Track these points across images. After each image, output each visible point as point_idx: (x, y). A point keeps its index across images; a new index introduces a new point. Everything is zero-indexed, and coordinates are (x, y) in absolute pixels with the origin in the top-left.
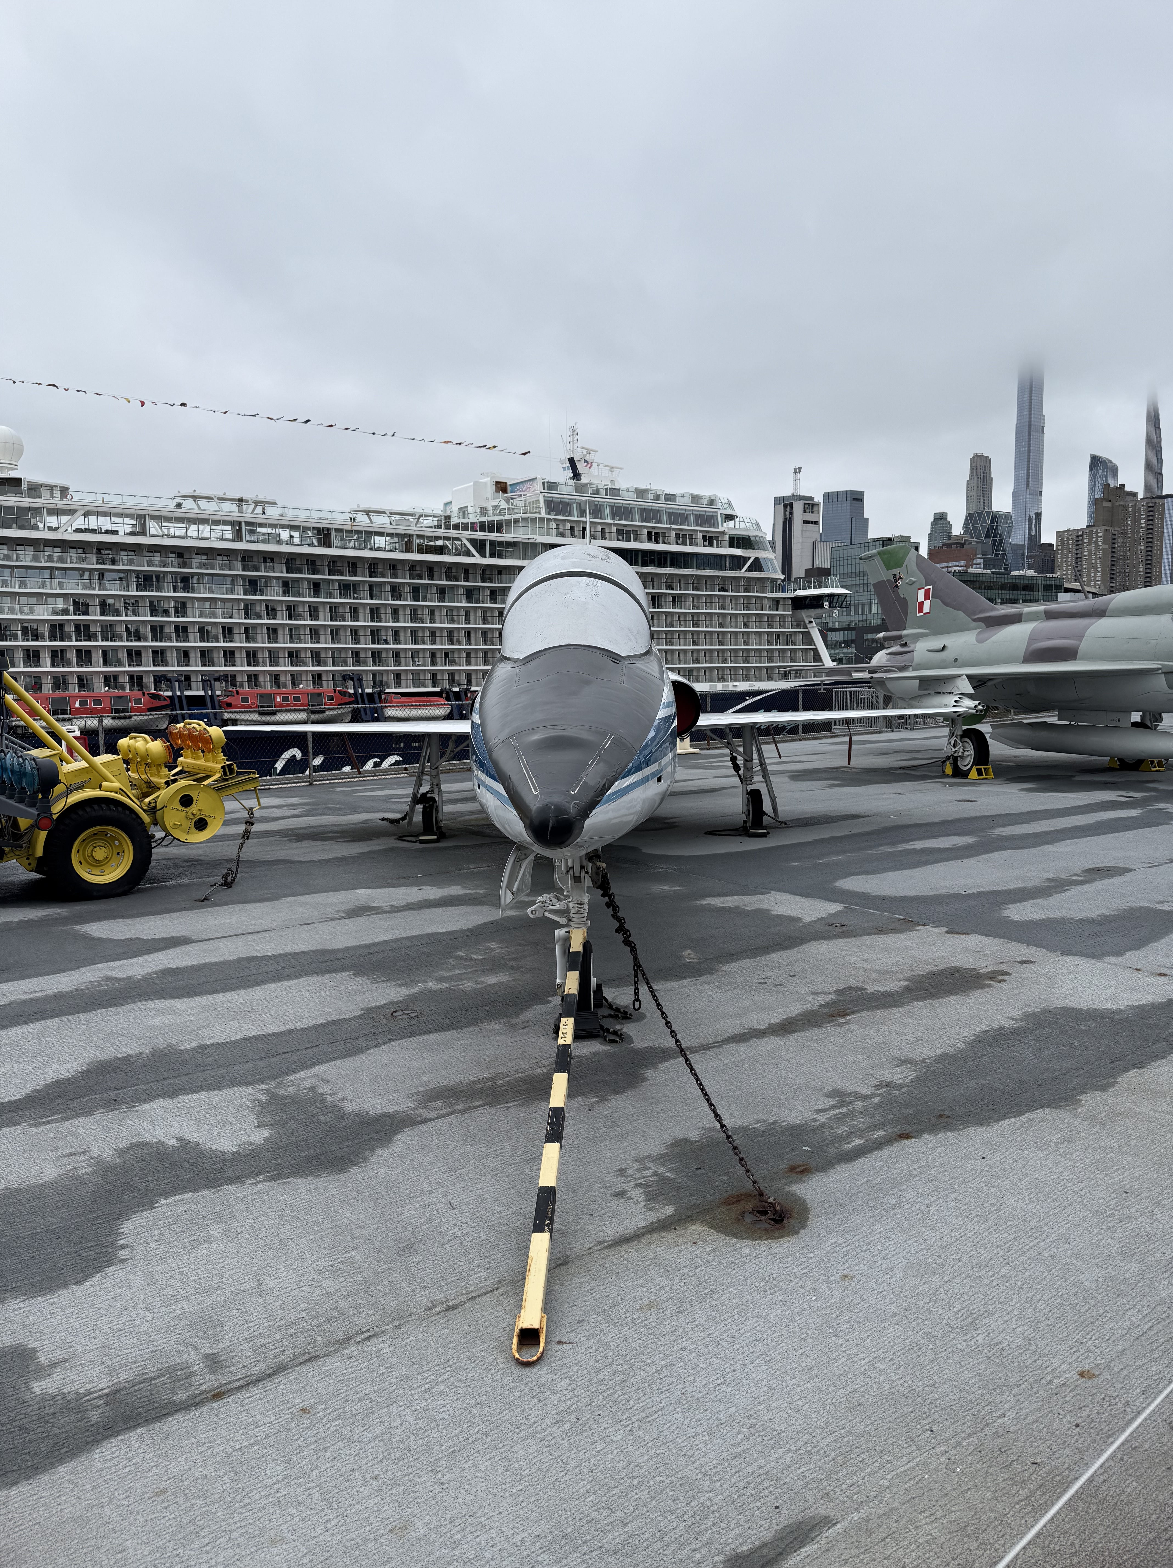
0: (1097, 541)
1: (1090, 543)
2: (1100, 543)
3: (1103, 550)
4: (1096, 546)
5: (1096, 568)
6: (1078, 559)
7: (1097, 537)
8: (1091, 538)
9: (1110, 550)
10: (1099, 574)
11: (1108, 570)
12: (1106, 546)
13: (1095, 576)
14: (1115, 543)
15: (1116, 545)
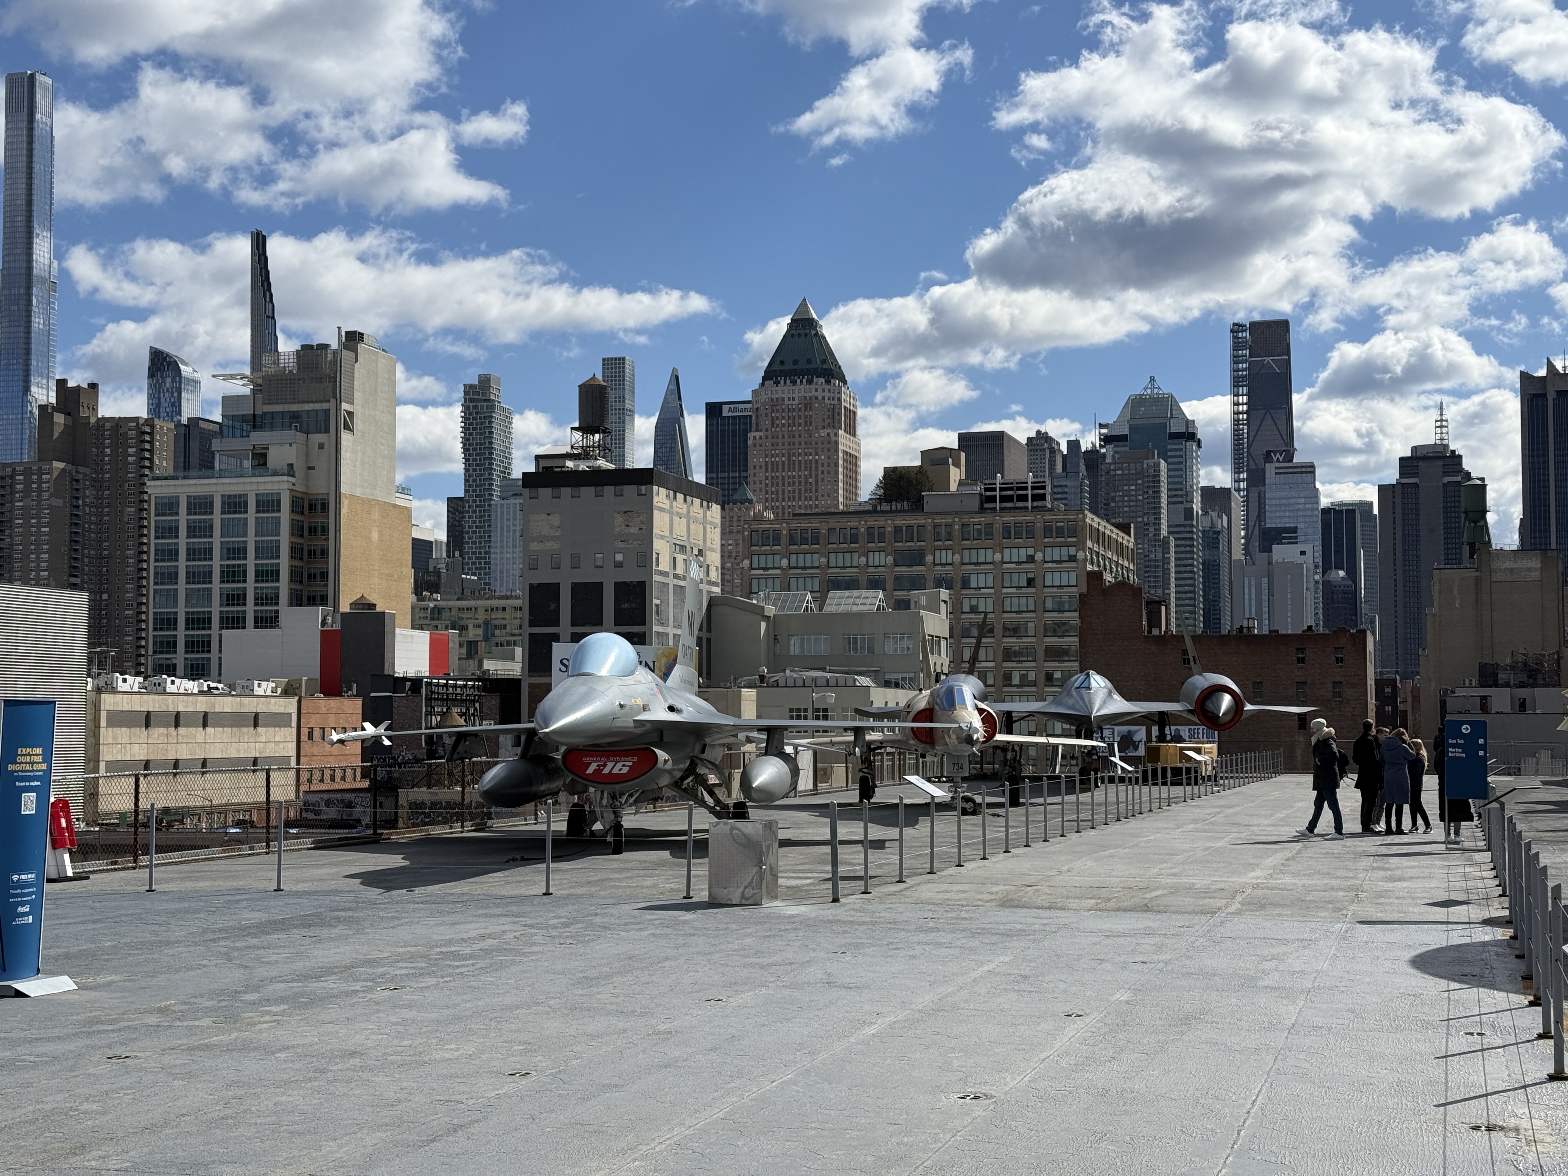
0: (40, 490)
1: (27, 492)
2: (46, 495)
3: (51, 507)
5: (38, 543)
7: (41, 479)
8: (28, 483)
9: (68, 510)
11: (64, 549)
12: (60, 503)
13: (38, 560)
14: (77, 498)
15: (80, 502)
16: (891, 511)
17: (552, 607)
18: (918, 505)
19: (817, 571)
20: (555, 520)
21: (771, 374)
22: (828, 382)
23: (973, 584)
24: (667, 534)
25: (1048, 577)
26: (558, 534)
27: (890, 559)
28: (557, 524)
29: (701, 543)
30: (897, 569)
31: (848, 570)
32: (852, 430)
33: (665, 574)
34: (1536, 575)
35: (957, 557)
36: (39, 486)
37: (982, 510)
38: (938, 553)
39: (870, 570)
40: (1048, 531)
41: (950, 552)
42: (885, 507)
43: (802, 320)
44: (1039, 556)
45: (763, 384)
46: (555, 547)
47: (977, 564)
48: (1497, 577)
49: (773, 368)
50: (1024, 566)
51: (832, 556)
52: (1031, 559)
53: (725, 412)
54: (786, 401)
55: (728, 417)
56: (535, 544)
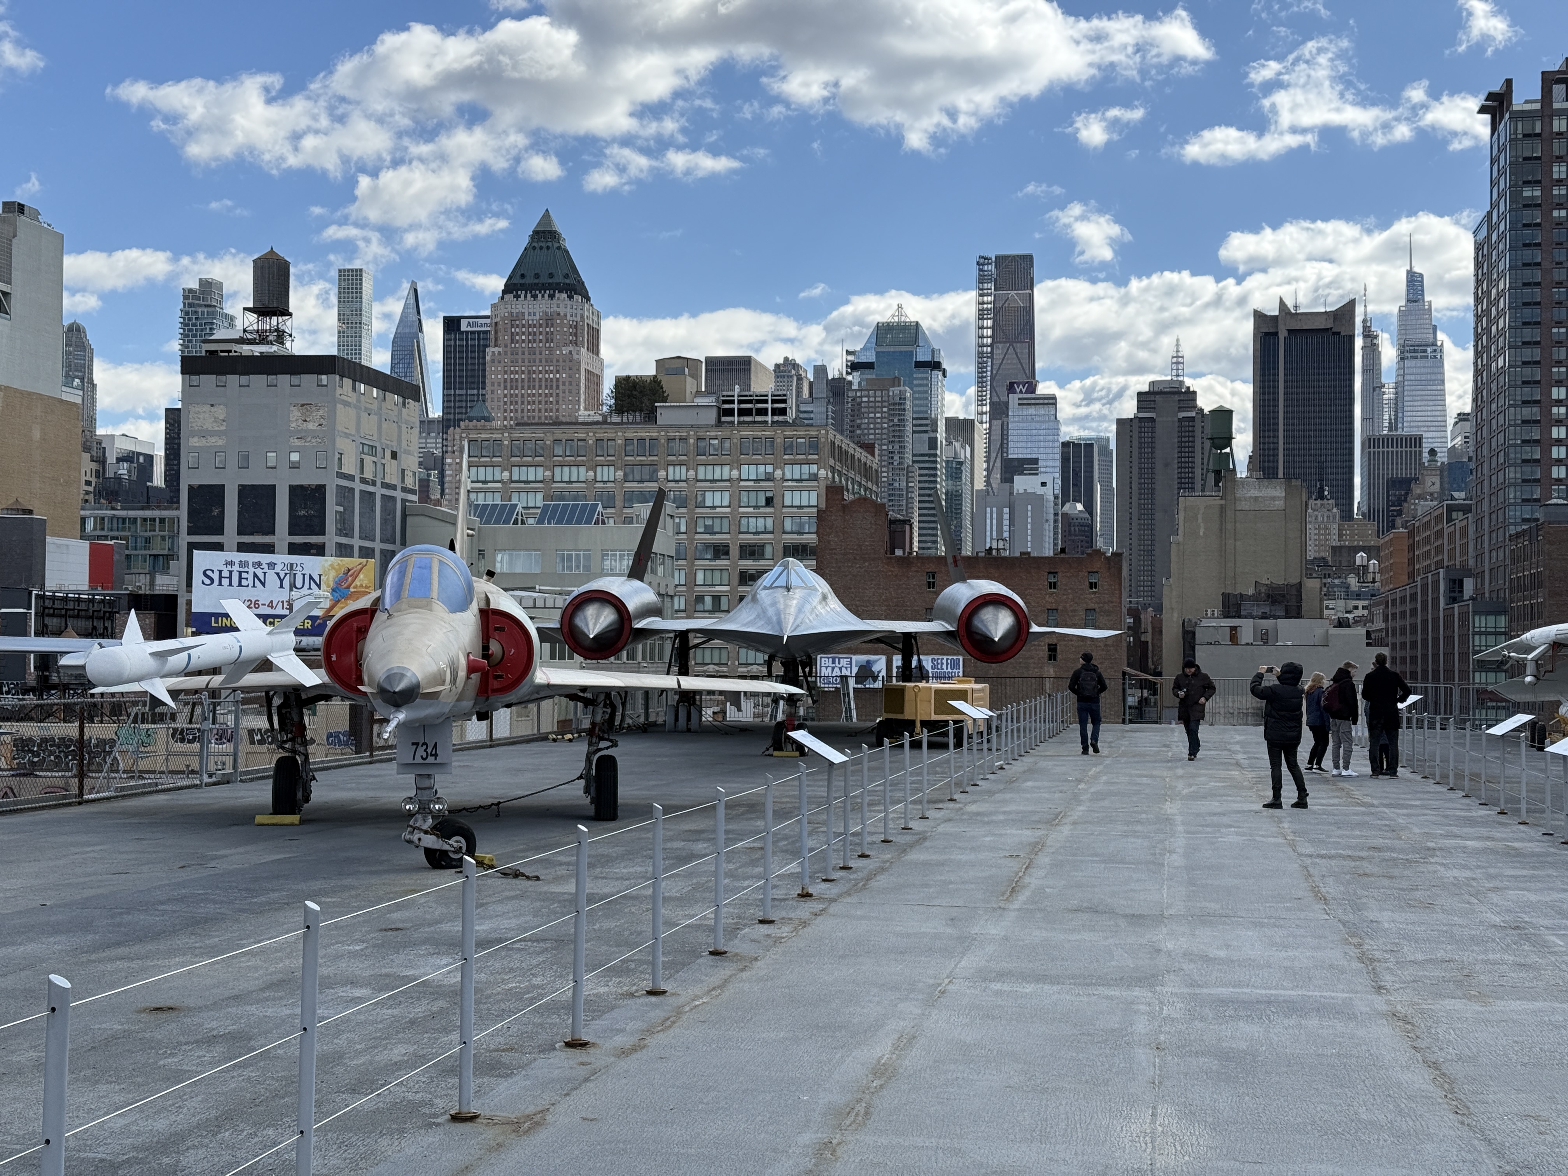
16: (622, 423)
17: (216, 512)
18: (651, 417)
19: (541, 485)
20: (220, 412)
21: (510, 288)
22: (570, 297)
23: (708, 503)
24: (353, 432)
25: (788, 495)
26: (223, 428)
27: (620, 474)
28: (222, 417)
29: (395, 444)
30: (627, 484)
31: (574, 485)
32: (594, 348)
33: (351, 478)
34: (1280, 504)
35: (692, 473)
37: (719, 423)
38: (671, 469)
39: (598, 485)
40: (788, 448)
41: (684, 468)
42: (616, 419)
43: (544, 232)
44: (778, 473)
45: (502, 298)
46: (220, 443)
47: (714, 481)
48: (1244, 505)
49: (514, 281)
50: (762, 484)
51: (557, 470)
52: (769, 478)
53: (464, 326)
54: (526, 317)
55: (467, 332)
56: (196, 439)
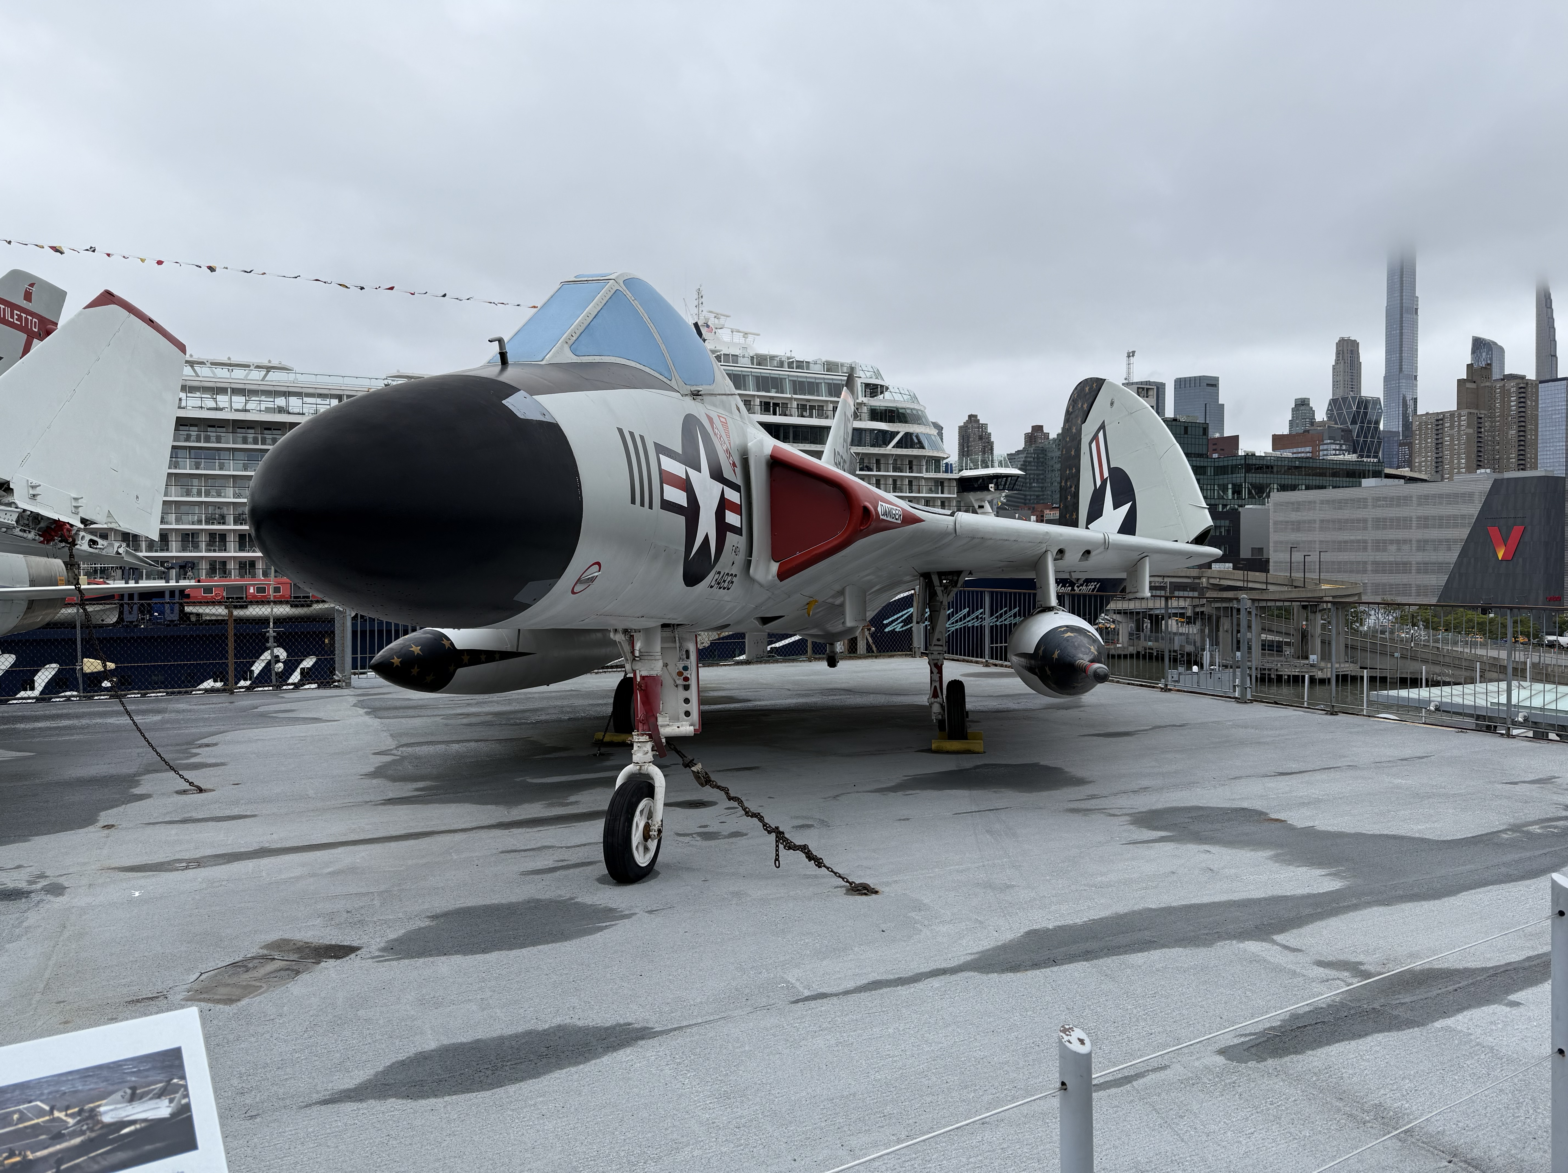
0: (1460, 426)
1: (1452, 427)
2: (1463, 428)
3: (1466, 434)
4: (1459, 431)
5: (1459, 454)
6: (1439, 445)
7: (1460, 421)
8: (1453, 422)
9: (1476, 435)
10: (1463, 461)
11: (1474, 456)
12: (1471, 431)
13: (1459, 463)
14: (1481, 428)
15: (1483, 430)
36: (1459, 424)
